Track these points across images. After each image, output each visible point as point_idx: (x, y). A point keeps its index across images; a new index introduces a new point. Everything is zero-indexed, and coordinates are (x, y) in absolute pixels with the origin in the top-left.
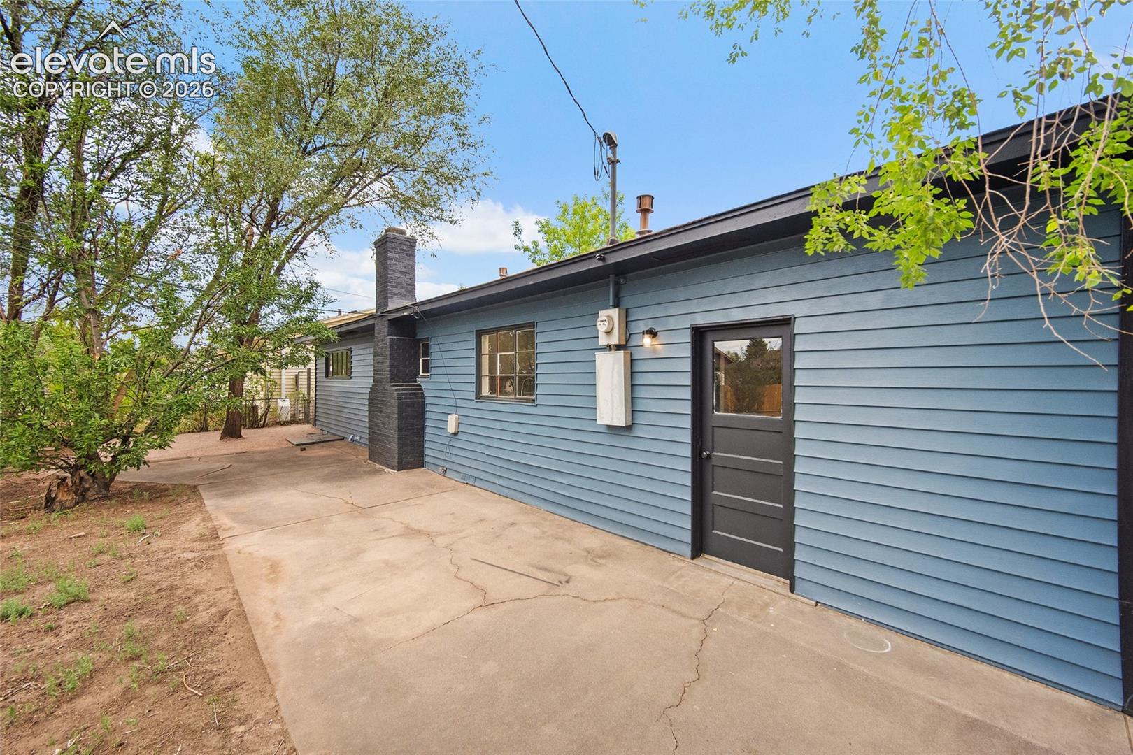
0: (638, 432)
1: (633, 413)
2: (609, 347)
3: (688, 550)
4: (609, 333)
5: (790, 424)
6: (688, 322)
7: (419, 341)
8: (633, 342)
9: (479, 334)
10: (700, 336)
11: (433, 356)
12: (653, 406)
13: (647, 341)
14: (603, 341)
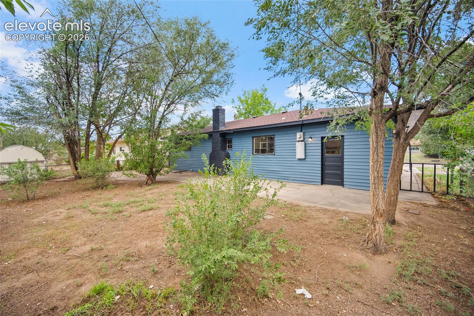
0: (307, 160)
1: (305, 155)
2: (299, 141)
3: (320, 184)
4: (300, 138)
5: (343, 155)
6: (320, 136)
7: (226, 139)
8: (306, 140)
9: (253, 137)
10: (323, 138)
11: (233, 144)
12: (311, 154)
13: (310, 140)
14: (298, 139)
